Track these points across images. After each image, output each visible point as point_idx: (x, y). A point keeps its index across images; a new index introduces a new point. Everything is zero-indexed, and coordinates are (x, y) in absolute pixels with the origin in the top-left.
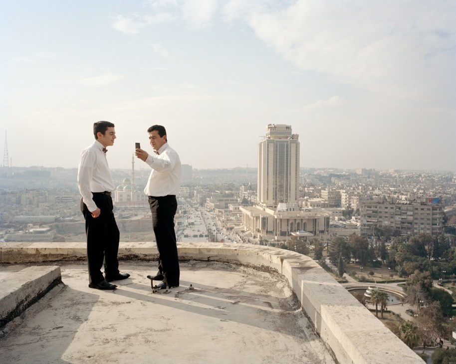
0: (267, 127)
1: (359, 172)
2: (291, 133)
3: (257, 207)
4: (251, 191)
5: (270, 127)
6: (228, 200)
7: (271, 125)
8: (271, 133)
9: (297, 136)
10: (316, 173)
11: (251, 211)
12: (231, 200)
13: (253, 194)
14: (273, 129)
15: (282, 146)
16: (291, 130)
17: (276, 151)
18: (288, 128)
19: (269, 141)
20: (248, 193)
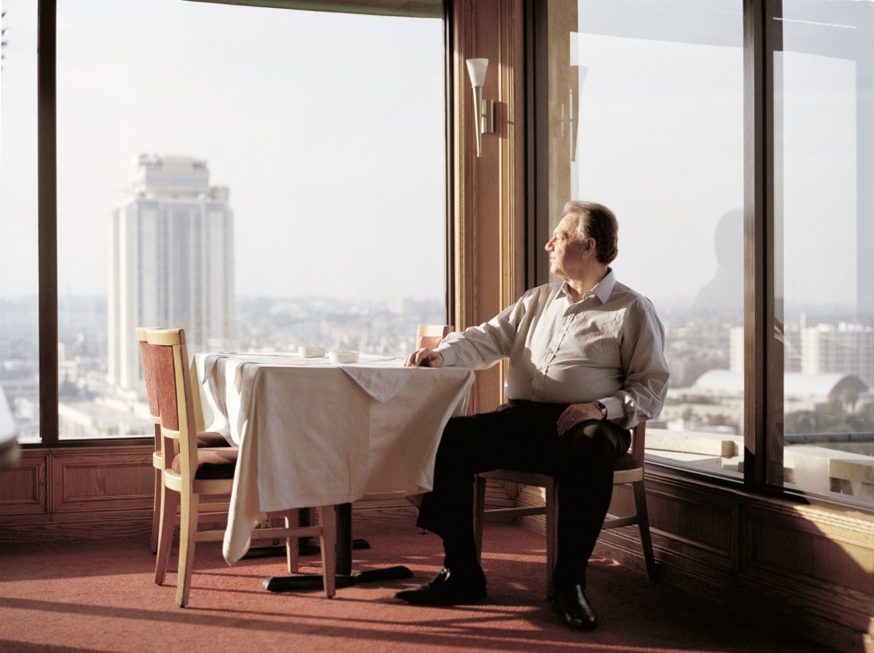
0: (135, 161)
1: (397, 308)
2: (205, 181)
3: (110, 403)
4: (87, 360)
5: (144, 162)
6: (14, 388)
7: (145, 156)
8: (149, 180)
9: (226, 190)
10: (275, 310)
11: (91, 413)
12: (24, 388)
13: (94, 367)
14: (155, 167)
15: (182, 220)
16: (207, 172)
17: (163, 234)
18: (199, 166)
19: (143, 204)
20: (79, 366)
